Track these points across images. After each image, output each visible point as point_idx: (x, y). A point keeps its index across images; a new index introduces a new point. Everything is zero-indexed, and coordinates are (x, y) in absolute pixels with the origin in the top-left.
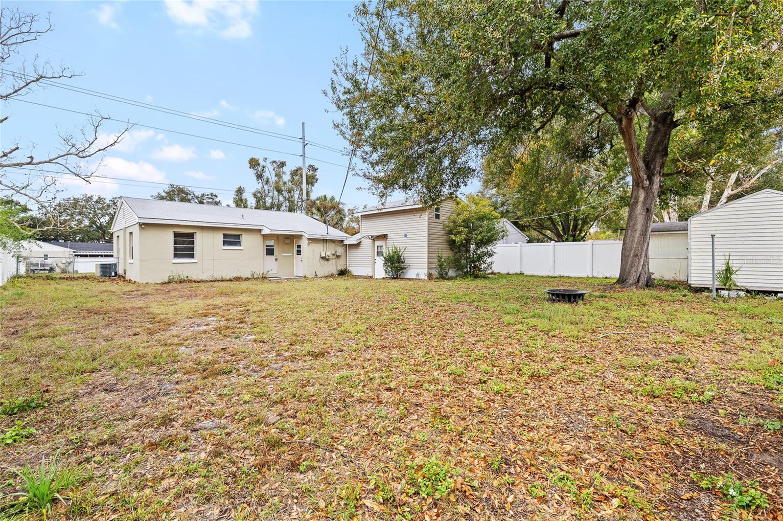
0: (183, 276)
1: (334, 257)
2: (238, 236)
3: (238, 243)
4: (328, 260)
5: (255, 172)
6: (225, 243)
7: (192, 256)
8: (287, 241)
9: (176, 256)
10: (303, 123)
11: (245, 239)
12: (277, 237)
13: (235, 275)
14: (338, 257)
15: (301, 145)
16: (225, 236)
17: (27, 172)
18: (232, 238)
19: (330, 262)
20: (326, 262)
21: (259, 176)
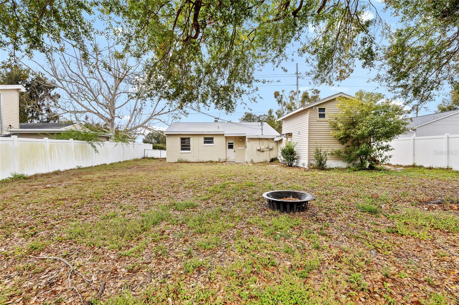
0: (185, 160)
1: (268, 150)
2: (212, 139)
3: (212, 142)
4: (263, 151)
5: (277, 99)
6: (205, 142)
7: (189, 149)
8: (241, 140)
9: (182, 149)
10: (297, 64)
11: (215, 139)
12: (235, 138)
13: (210, 160)
14: (271, 149)
15: (296, 78)
16: (205, 139)
17: (168, 115)
18: (209, 140)
19: (265, 153)
20: (261, 153)
21: (280, 102)
